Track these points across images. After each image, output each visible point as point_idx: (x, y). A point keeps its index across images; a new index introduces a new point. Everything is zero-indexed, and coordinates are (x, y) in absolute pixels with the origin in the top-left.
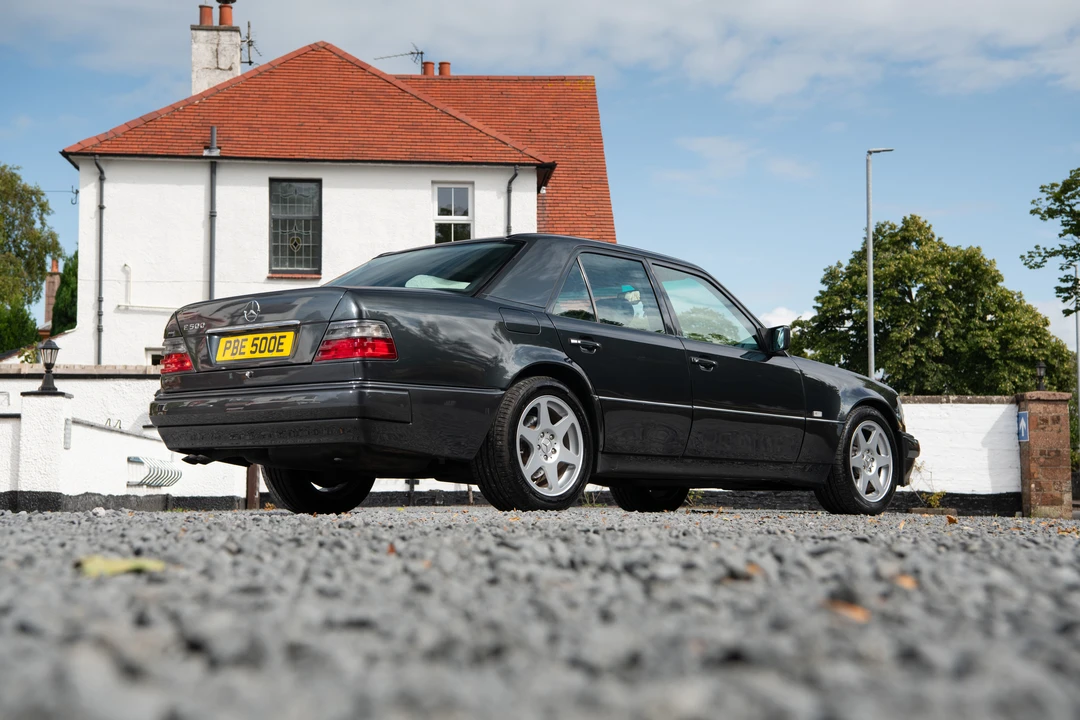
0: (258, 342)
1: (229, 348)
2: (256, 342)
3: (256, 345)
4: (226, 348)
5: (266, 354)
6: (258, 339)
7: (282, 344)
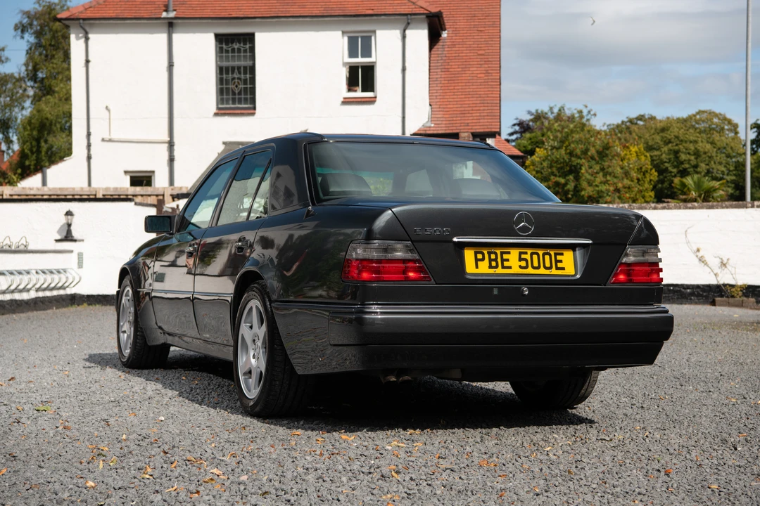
0: (528, 257)
1: (483, 259)
2: (523, 256)
3: (526, 260)
4: (477, 260)
5: (542, 271)
6: (526, 253)
7: (561, 261)
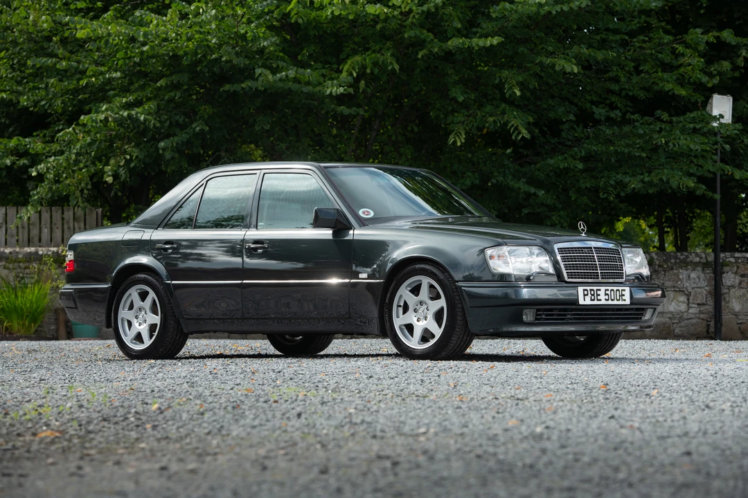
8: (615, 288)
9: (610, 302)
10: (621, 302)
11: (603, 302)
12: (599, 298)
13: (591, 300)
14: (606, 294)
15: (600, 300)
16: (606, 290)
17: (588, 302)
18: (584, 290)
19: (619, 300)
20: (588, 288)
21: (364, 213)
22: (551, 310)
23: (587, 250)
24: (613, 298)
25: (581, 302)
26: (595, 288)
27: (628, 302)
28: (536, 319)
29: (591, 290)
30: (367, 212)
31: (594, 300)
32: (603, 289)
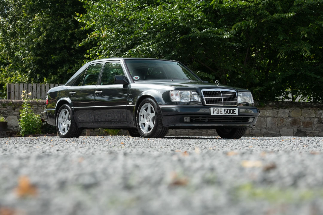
8: (230, 109)
9: (227, 114)
10: (233, 114)
11: (223, 114)
12: (221, 112)
13: (217, 113)
14: (225, 111)
15: (222, 113)
16: (225, 109)
17: (215, 114)
18: (213, 109)
19: (232, 113)
20: (216, 108)
21: (135, 78)
22: (199, 117)
23: (217, 92)
24: (229, 112)
25: (212, 114)
26: (219, 108)
27: (237, 114)
28: (191, 121)
29: (217, 109)
30: (137, 77)
31: (219, 113)
32: (223, 109)
